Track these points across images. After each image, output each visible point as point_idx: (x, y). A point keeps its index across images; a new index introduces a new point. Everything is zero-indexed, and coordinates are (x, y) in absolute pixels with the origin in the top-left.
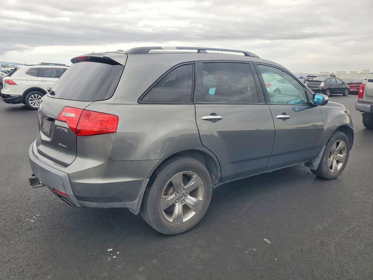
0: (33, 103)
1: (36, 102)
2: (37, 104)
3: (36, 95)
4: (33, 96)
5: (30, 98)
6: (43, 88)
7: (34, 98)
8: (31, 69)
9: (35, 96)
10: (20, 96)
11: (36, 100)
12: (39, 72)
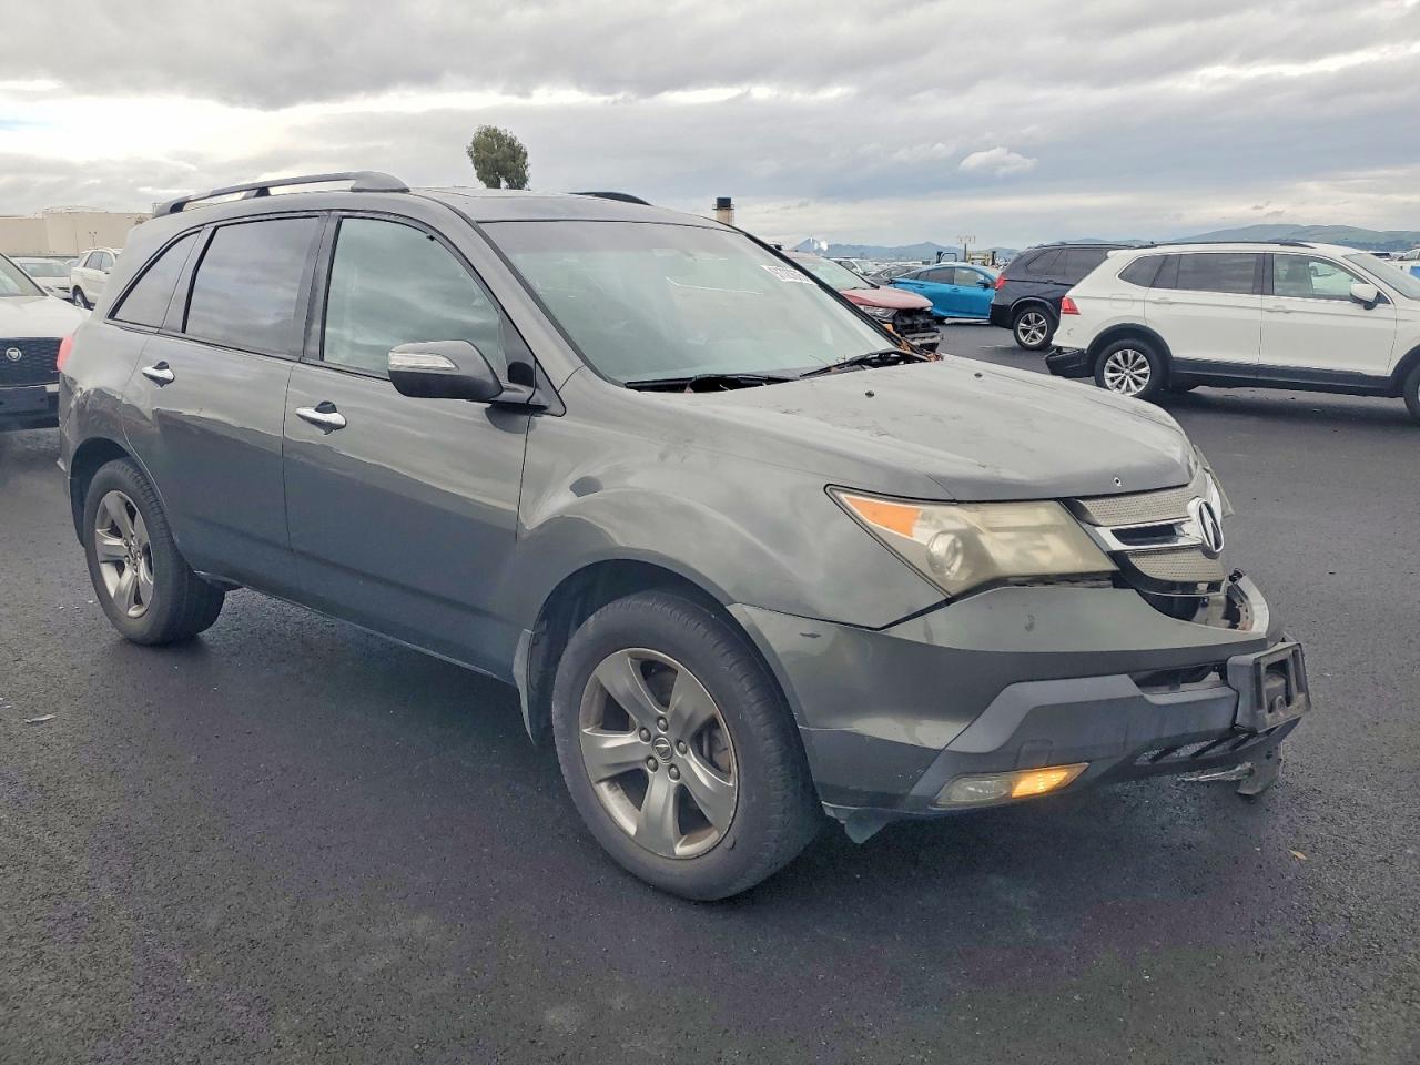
0: (1117, 382)
1: (1128, 377)
2: (1128, 385)
3: (1131, 354)
4: (1119, 356)
5: (1110, 363)
6: (1156, 330)
7: (1122, 363)
8: (1140, 261)
9: (1125, 357)
10: (1081, 351)
11: (1127, 371)
12: (1158, 272)
